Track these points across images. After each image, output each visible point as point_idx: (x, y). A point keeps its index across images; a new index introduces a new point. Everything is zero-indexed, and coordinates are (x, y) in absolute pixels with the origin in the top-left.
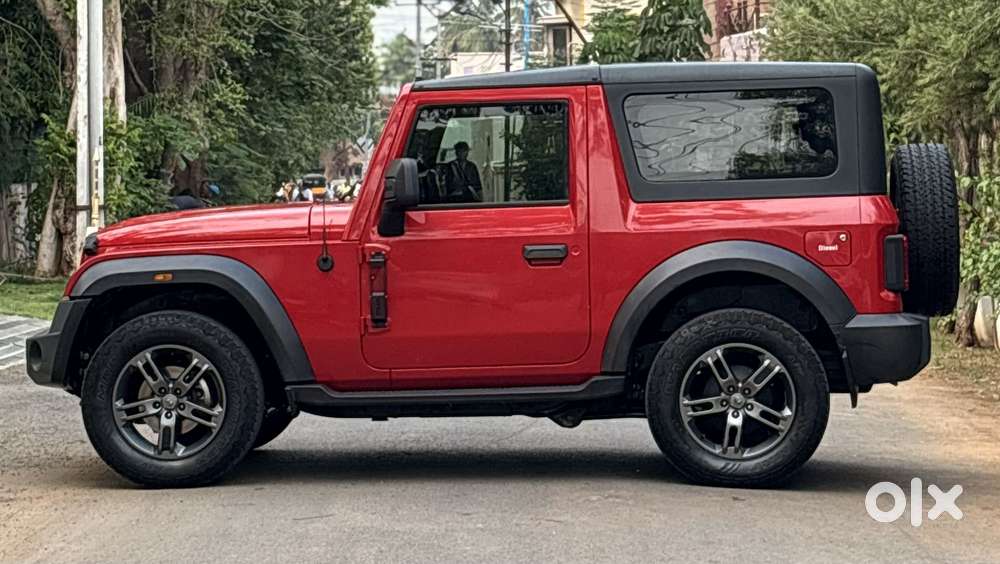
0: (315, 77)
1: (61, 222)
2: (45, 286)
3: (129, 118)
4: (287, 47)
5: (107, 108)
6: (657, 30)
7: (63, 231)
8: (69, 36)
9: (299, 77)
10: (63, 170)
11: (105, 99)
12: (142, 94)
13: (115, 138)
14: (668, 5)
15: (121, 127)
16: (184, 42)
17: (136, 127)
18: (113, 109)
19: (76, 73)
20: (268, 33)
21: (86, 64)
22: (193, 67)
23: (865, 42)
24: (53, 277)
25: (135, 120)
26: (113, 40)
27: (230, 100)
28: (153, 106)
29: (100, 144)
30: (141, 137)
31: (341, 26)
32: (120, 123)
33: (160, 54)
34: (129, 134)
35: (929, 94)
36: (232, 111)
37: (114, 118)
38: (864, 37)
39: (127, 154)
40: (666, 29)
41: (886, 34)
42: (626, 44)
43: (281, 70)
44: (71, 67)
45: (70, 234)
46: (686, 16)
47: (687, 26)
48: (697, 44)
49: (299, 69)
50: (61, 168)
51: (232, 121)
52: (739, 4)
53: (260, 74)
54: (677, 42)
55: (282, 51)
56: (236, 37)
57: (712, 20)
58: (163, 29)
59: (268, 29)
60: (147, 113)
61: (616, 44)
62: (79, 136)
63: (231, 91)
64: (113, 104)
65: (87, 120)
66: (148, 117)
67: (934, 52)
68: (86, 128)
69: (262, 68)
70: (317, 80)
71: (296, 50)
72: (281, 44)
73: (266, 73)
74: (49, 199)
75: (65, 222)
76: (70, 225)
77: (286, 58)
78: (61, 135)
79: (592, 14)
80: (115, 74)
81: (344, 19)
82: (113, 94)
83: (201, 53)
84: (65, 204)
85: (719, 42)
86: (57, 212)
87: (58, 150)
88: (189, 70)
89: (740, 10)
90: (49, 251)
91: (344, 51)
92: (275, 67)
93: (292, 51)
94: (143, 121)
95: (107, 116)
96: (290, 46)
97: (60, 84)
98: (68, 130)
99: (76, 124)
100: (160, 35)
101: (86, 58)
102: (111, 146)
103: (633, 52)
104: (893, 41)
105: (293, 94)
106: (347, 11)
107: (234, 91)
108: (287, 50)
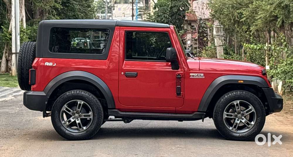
0: (79, 13)
1: (8, 57)
2: (3, 76)
3: (27, 27)
5: (20, 24)
7: (8, 60)
8: (9, 3)
9: (74, 13)
10: (8, 42)
11: (20, 21)
12: (30, 19)
13: (23, 33)
15: (24, 30)
16: (42, 5)
17: (29, 29)
18: (22, 24)
19: (11, 14)
21: (14, 12)
22: (45, 12)
23: (240, 6)
24: (5, 73)
25: (28, 27)
26: (22, 5)
28: (33, 23)
29: (19, 35)
30: (30, 32)
32: (24, 28)
33: (35, 8)
34: (27, 32)
35: (259, 21)
37: (22, 27)
38: (240, 5)
39: (26, 37)
41: (246, 4)
42: (167, 4)
43: (69, 11)
44: (10, 13)
45: (10, 60)
48: (187, 4)
49: (74, 11)
50: (7, 42)
53: (63, 13)
54: (181, 3)
55: (69, 6)
56: (57, 3)
58: (36, 1)
60: (32, 25)
61: (164, 4)
62: (13, 33)
64: (22, 23)
65: (15, 28)
66: (32, 26)
67: (260, 9)
68: (15, 30)
69: (64, 11)
70: (80, 14)
74: (4, 50)
75: (9, 57)
76: (10, 58)
77: (71, 8)
78: (7, 32)
80: (23, 14)
82: (22, 20)
83: (47, 8)
84: (9, 52)
85: (192, 3)
86: (6, 54)
87: (6, 36)
88: (44, 13)
90: (4, 65)
91: (86, 5)
93: (72, 6)
94: (31, 28)
95: (21, 26)
97: (7, 17)
98: (9, 31)
99: (11, 29)
100: (35, 3)
101: (14, 10)
102: (22, 35)
103: (169, 6)
104: (248, 6)
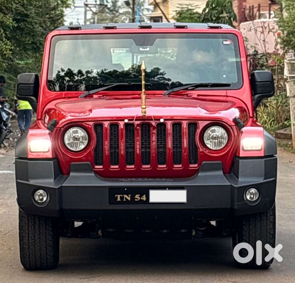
4: (28, 24)
6: (210, 19)
9: (34, 39)
14: (216, 7)
20: (19, 17)
27: (4, 49)
31: (52, 16)
36: (5, 55)
40: (214, 19)
43: (25, 36)
46: (224, 12)
47: (224, 17)
49: (34, 35)
51: (5, 59)
52: (250, 7)
57: (237, 14)
59: (19, 15)
63: (5, 44)
71: (33, 26)
72: (25, 23)
73: (18, 37)
77: (27, 30)
79: (176, 11)
81: (53, 12)
85: (239, 25)
89: (250, 10)
92: (22, 34)
96: (30, 24)
105: (31, 48)
106: (54, 9)
107: (6, 44)
108: (28, 26)
